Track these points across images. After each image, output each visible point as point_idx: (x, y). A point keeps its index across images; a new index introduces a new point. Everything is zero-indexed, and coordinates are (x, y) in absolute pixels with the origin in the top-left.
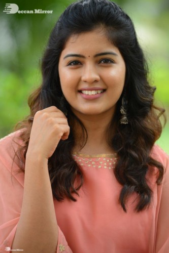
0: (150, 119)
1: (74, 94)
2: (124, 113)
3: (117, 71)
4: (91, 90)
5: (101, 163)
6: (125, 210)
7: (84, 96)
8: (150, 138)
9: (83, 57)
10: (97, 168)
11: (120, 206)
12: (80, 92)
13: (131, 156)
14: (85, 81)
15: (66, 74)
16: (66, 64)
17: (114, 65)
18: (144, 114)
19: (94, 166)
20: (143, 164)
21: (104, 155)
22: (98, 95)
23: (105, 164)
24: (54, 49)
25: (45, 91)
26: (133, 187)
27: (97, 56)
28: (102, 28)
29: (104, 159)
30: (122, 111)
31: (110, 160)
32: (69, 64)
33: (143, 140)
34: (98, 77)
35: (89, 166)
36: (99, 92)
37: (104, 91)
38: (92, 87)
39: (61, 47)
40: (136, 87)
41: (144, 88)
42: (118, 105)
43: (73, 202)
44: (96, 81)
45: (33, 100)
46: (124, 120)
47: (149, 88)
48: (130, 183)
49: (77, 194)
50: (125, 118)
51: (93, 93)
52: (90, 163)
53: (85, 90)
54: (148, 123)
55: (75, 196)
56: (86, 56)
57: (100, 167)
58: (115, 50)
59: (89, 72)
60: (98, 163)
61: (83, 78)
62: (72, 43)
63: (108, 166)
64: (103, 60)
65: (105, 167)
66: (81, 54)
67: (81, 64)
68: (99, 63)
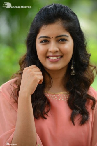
0: (88, 72)
1: (44, 58)
2: (73, 69)
3: (69, 46)
4: (54, 56)
5: (60, 97)
6: (74, 124)
7: (50, 60)
8: (88, 83)
9: (49, 38)
10: (58, 100)
11: (71, 122)
12: (48, 57)
13: (77, 93)
14: (51, 52)
15: (40, 48)
16: (40, 42)
17: (67, 42)
18: (84, 70)
19: (57, 99)
20: (83, 99)
21: (62, 93)
22: (58, 60)
23: (63, 98)
24: (33, 33)
25: (28, 57)
26: (78, 111)
27: (57, 37)
28: (60, 22)
29: (62, 95)
30: (72, 68)
31: (65, 96)
32: (42, 42)
33: (84, 84)
34: (58, 49)
35: (54, 99)
36: (59, 57)
37: (61, 57)
38: (55, 55)
39: (37, 32)
40: (80, 55)
41: (84, 55)
42: (70, 64)
43: (45, 120)
44: (57, 52)
45: (21, 61)
46: (73, 73)
47: (87, 54)
48: (77, 109)
49: (47, 115)
50: (74, 72)
51: (55, 58)
52: (54, 97)
53: (51, 56)
54: (86, 75)
55: (46, 116)
56: (51, 37)
57: (60, 99)
58: (68, 34)
59: (53, 47)
60: (58, 97)
61: (49, 50)
62: (43, 30)
63: (64, 99)
64: (61, 40)
65: (63, 100)
66: (48, 36)
67: (49, 42)
68: (58, 41)
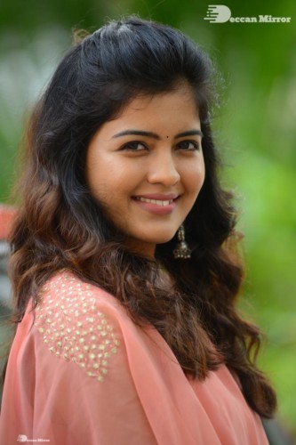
9: (156, 137)
27: (178, 136)
66: (154, 131)
67: (148, 149)
68: (176, 150)
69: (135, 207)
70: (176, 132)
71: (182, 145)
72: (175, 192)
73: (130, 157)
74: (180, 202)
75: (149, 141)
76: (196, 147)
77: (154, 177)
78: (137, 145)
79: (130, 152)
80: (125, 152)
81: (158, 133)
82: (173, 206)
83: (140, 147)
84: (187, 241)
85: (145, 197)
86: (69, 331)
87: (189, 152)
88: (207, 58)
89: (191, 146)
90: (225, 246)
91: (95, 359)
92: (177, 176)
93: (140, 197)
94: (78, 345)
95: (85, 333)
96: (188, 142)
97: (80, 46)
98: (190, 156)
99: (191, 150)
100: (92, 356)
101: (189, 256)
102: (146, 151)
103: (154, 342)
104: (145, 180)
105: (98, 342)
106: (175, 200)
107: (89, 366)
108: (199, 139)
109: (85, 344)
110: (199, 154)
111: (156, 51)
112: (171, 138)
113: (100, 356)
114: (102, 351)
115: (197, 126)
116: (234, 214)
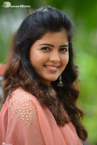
9: (53, 46)
66: (52, 44)
67: (50, 50)
68: (59, 51)
69: (45, 69)
70: (60, 45)
71: (62, 49)
72: (58, 65)
73: (44, 52)
74: (59, 68)
75: (51, 47)
76: (66, 50)
77: (51, 59)
78: (47, 48)
79: (44, 51)
80: (42, 50)
81: (54, 45)
82: (57, 69)
83: (48, 49)
84: (62, 81)
85: (48, 65)
86: (20, 107)
87: (64, 52)
88: (72, 22)
89: (65, 50)
90: (74, 83)
91: (28, 117)
92: (59, 59)
93: (47, 65)
94: (22, 112)
95: (25, 108)
96: (64, 49)
97: (31, 15)
98: (64, 53)
99: (65, 51)
100: (27, 116)
101: (62, 86)
102: (49, 51)
103: (48, 113)
104: (48, 60)
105: (29, 112)
106: (58, 67)
107: (26, 119)
108: (68, 48)
109: (25, 112)
110: (67, 53)
111: (55, 18)
112: (58, 47)
113: (29, 116)
114: (30, 115)
115: (67, 44)
116: (78, 73)
